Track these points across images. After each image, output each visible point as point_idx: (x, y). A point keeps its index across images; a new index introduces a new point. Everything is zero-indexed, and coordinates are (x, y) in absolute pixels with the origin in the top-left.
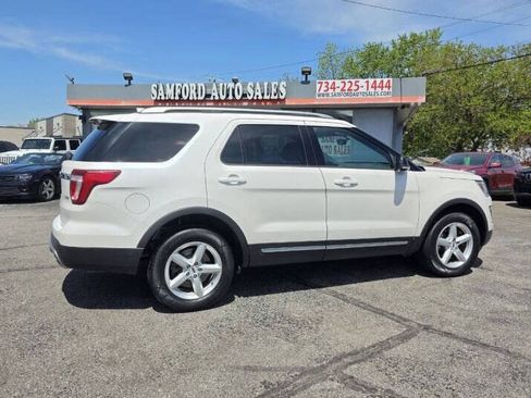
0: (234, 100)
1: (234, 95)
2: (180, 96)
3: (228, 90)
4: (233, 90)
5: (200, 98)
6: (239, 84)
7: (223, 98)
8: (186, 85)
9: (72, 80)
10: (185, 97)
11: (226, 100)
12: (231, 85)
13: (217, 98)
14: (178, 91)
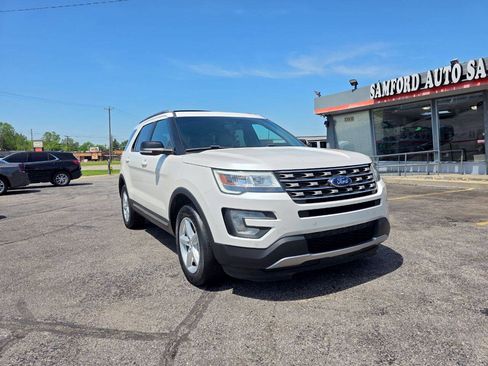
0: (451, 84)
1: (450, 78)
2: (395, 91)
3: (444, 75)
4: (450, 74)
5: (414, 89)
6: (457, 66)
7: (438, 84)
8: (401, 79)
9: (319, 94)
10: (399, 91)
11: (442, 86)
12: (447, 69)
13: (431, 86)
14: (393, 86)
